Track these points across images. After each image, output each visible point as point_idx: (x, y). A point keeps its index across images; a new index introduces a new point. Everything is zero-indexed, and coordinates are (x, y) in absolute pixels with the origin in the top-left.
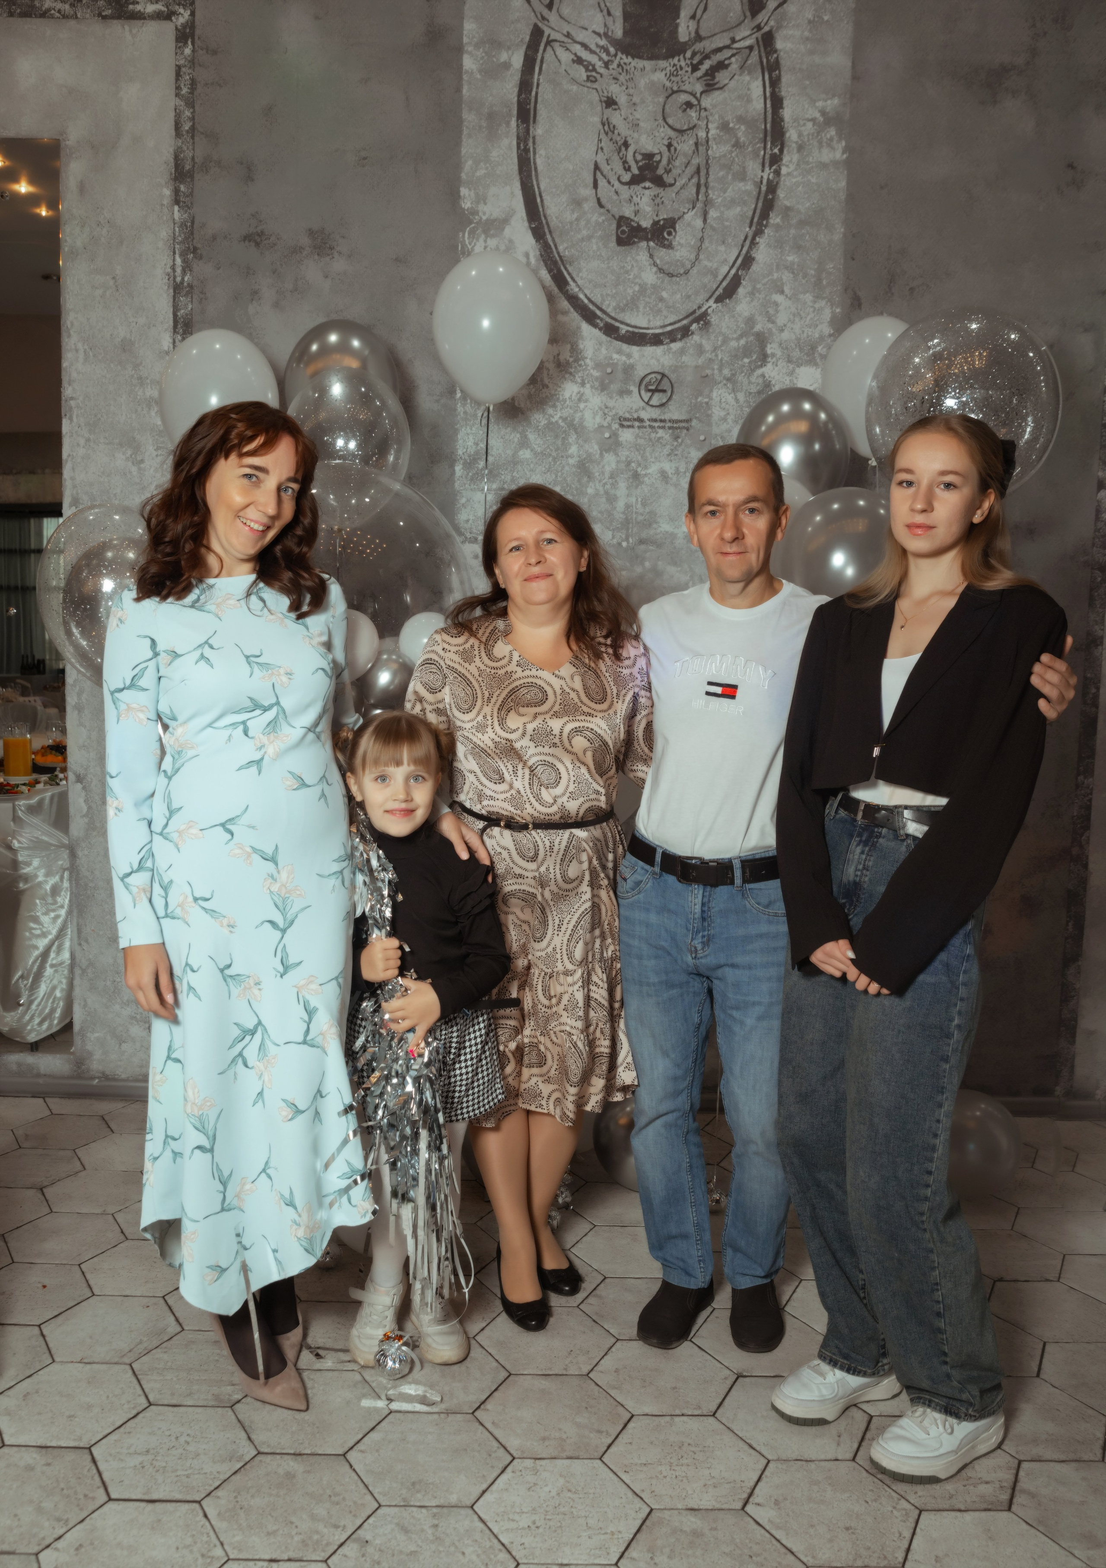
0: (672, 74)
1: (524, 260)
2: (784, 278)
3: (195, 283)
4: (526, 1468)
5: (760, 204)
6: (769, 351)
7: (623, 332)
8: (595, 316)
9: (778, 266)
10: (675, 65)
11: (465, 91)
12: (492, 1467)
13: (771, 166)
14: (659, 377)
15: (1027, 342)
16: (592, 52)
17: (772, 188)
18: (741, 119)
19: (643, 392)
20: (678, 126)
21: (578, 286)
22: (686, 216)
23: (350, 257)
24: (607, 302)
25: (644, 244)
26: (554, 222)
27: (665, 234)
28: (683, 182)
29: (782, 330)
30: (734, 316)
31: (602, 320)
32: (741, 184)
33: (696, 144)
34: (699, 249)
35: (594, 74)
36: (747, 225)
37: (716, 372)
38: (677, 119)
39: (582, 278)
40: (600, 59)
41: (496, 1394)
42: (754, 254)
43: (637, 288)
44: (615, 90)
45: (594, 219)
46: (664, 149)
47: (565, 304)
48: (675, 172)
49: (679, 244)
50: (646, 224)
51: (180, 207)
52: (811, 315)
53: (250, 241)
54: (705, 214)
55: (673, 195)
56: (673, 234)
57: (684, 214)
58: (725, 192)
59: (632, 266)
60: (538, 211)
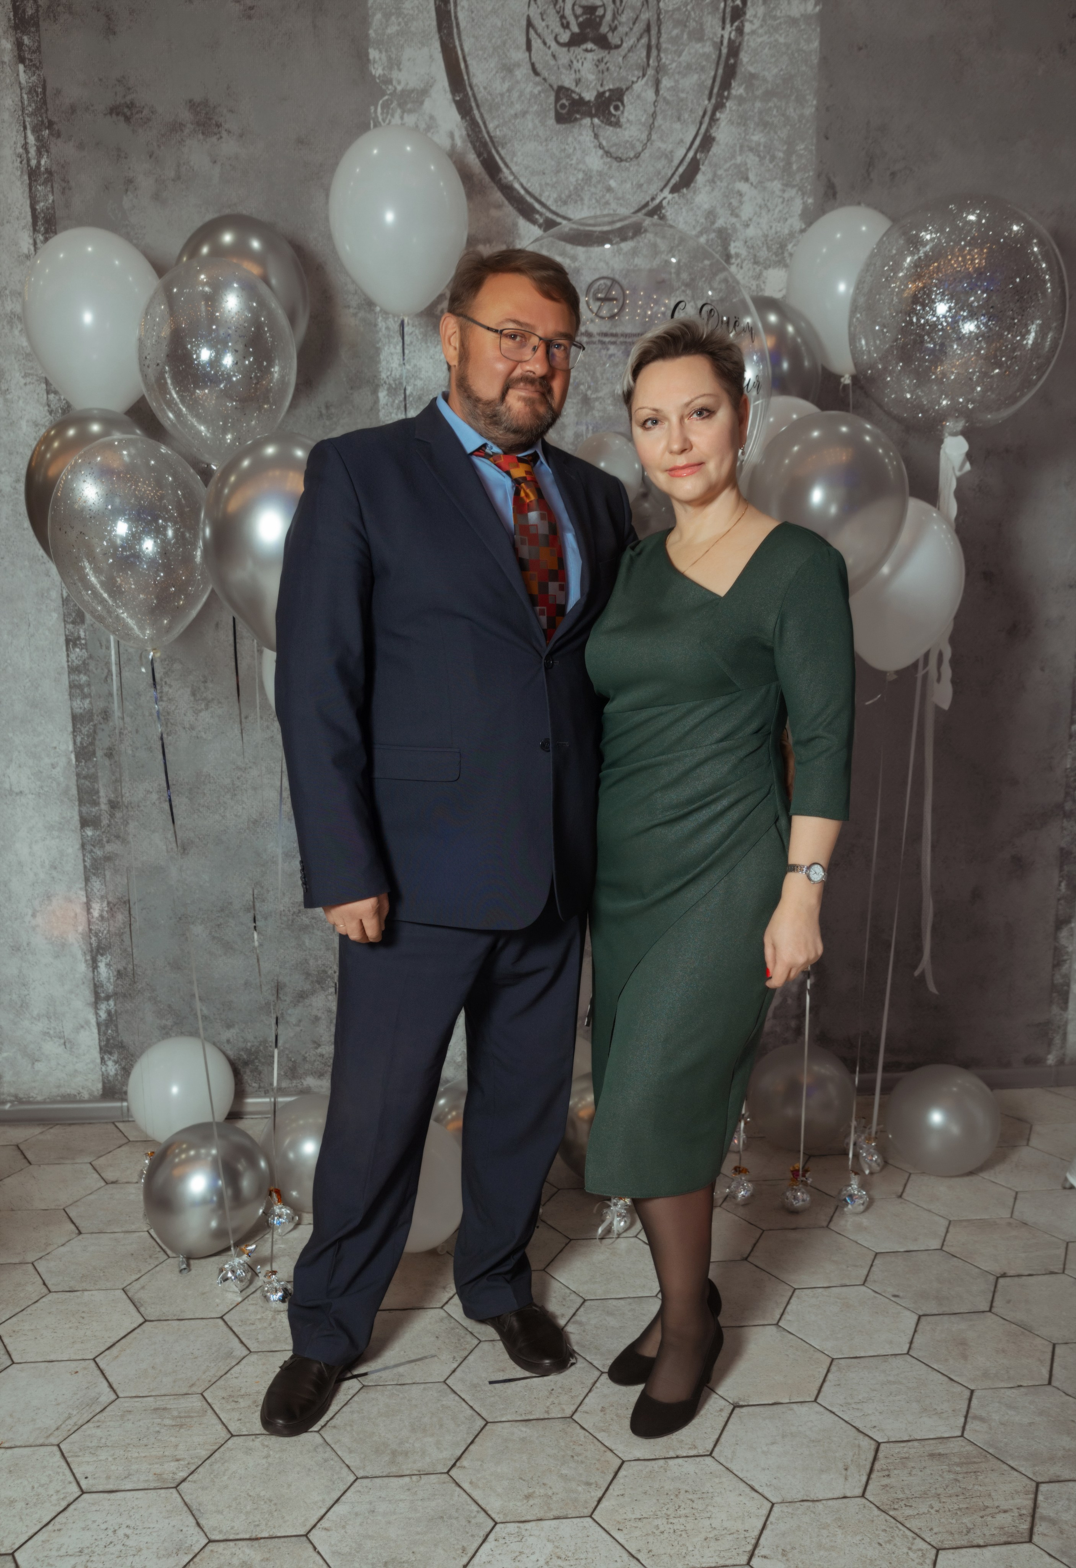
1: (446, 143)
2: (748, 161)
3: (54, 168)
4: (510, 1534)
5: (721, 71)
6: (733, 251)
7: (567, 229)
8: (533, 210)
9: (741, 147)
12: (472, 1536)
13: (733, 21)
14: (609, 283)
17: (735, 50)
19: (590, 302)
21: (512, 173)
22: (635, 86)
23: (241, 136)
24: (547, 194)
25: (587, 121)
26: (481, 94)
27: (612, 109)
28: (631, 42)
29: (747, 226)
30: (692, 209)
31: (541, 214)
32: (699, 46)
34: (651, 127)
36: (706, 97)
37: (673, 276)
39: (516, 164)
41: (472, 1447)
42: (714, 132)
43: (581, 176)
45: (528, 90)
47: (498, 196)
48: (622, 29)
49: (628, 120)
50: (589, 96)
51: (25, 67)
52: (780, 207)
53: (118, 114)
54: (657, 83)
55: (620, 59)
56: (621, 108)
57: (633, 82)
58: (680, 56)
59: (575, 149)
60: (463, 80)
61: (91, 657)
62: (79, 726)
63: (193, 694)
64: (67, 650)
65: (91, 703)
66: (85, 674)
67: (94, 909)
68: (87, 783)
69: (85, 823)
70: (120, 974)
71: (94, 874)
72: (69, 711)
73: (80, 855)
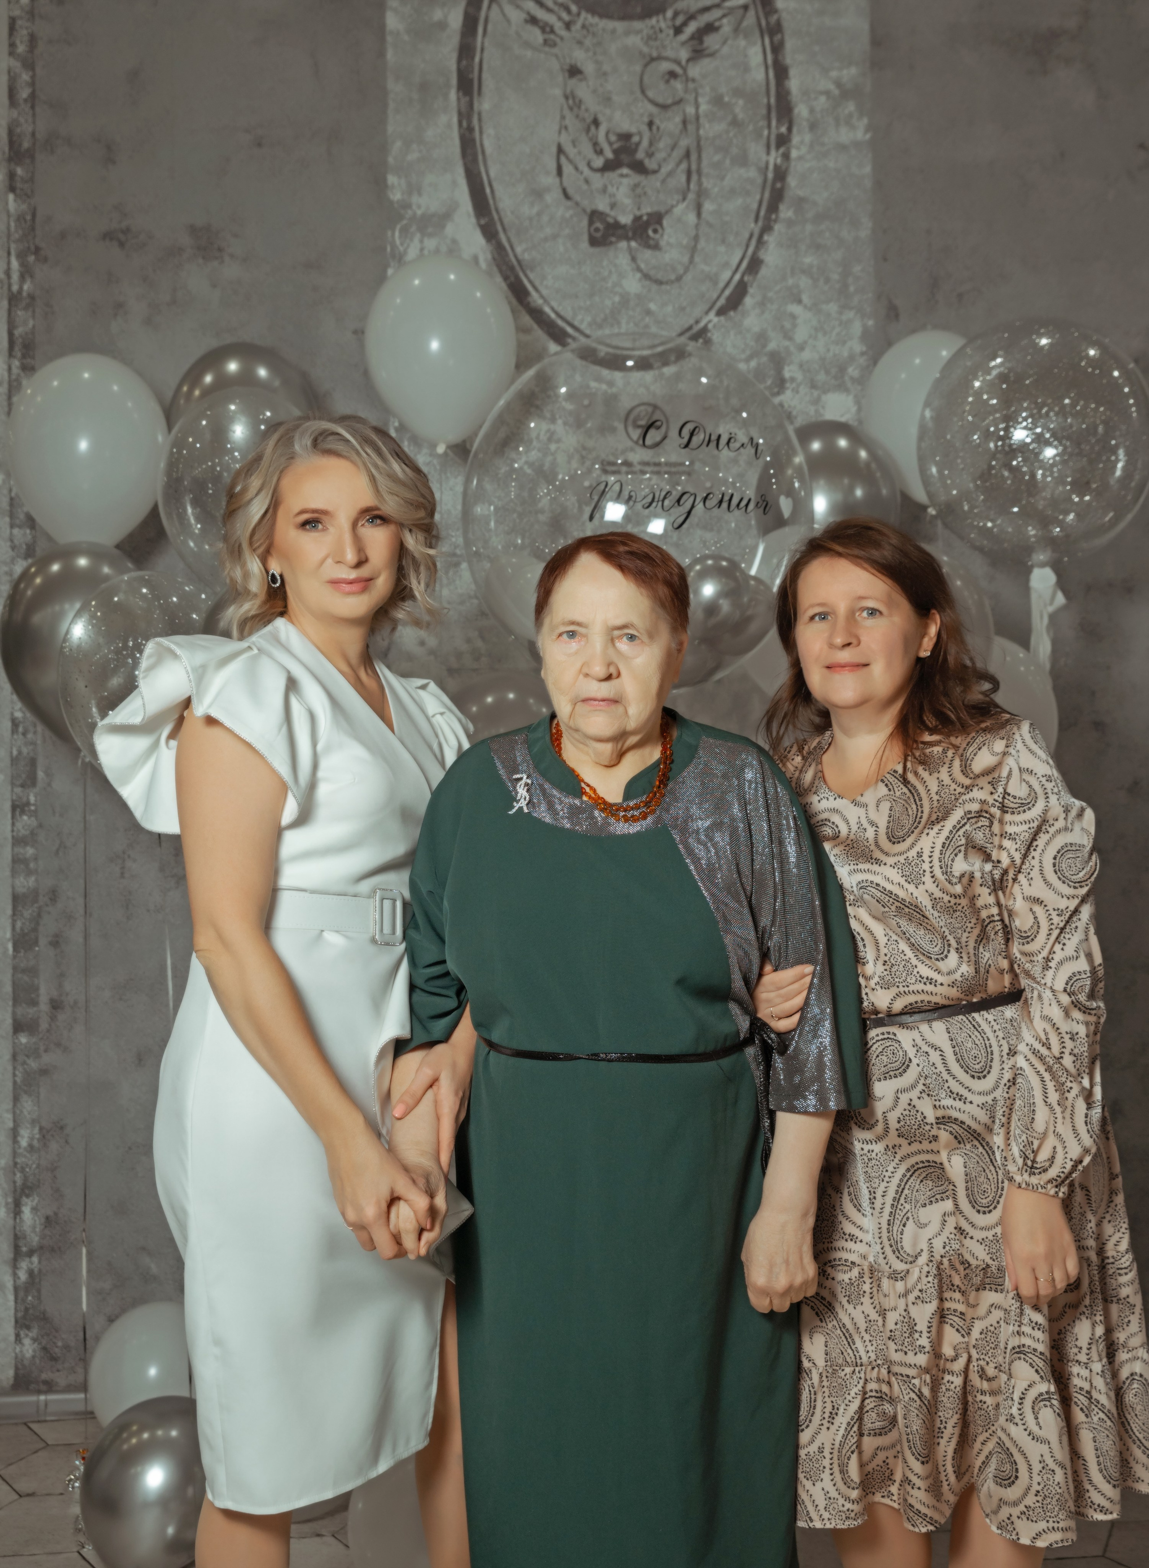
0: (649, 38)
2: (800, 283)
3: (37, 293)
5: (767, 195)
6: (787, 374)
7: (602, 354)
8: (565, 334)
9: (793, 269)
10: (652, 27)
11: (390, 55)
13: (778, 147)
14: (650, 409)
15: (1108, 358)
16: (549, 10)
17: (781, 175)
18: (738, 92)
19: (630, 429)
20: (660, 100)
21: (542, 297)
22: (675, 210)
23: (245, 260)
24: (580, 317)
25: (623, 244)
26: (508, 218)
27: (650, 233)
28: (670, 168)
29: (801, 348)
30: (741, 332)
31: (574, 339)
32: (742, 171)
33: (684, 122)
34: (693, 250)
35: (552, 36)
36: (752, 220)
38: (660, 92)
39: (546, 288)
40: (560, 19)
42: (762, 255)
43: (617, 299)
44: (579, 56)
45: (559, 214)
46: (644, 128)
47: (527, 320)
48: (660, 156)
49: (668, 244)
50: (625, 219)
51: (16, 195)
52: (837, 330)
53: (111, 239)
54: (699, 209)
55: (658, 184)
56: (660, 231)
57: (673, 207)
58: (722, 178)
59: (610, 272)
60: (488, 204)
61: (40, 826)
62: (20, 908)
63: (162, 869)
64: (13, 817)
65: (37, 880)
66: (32, 846)
67: (23, 1137)
68: (26, 978)
69: (18, 1027)
70: (49, 1221)
71: (26, 1092)
72: (10, 890)
73: (10, 1068)
